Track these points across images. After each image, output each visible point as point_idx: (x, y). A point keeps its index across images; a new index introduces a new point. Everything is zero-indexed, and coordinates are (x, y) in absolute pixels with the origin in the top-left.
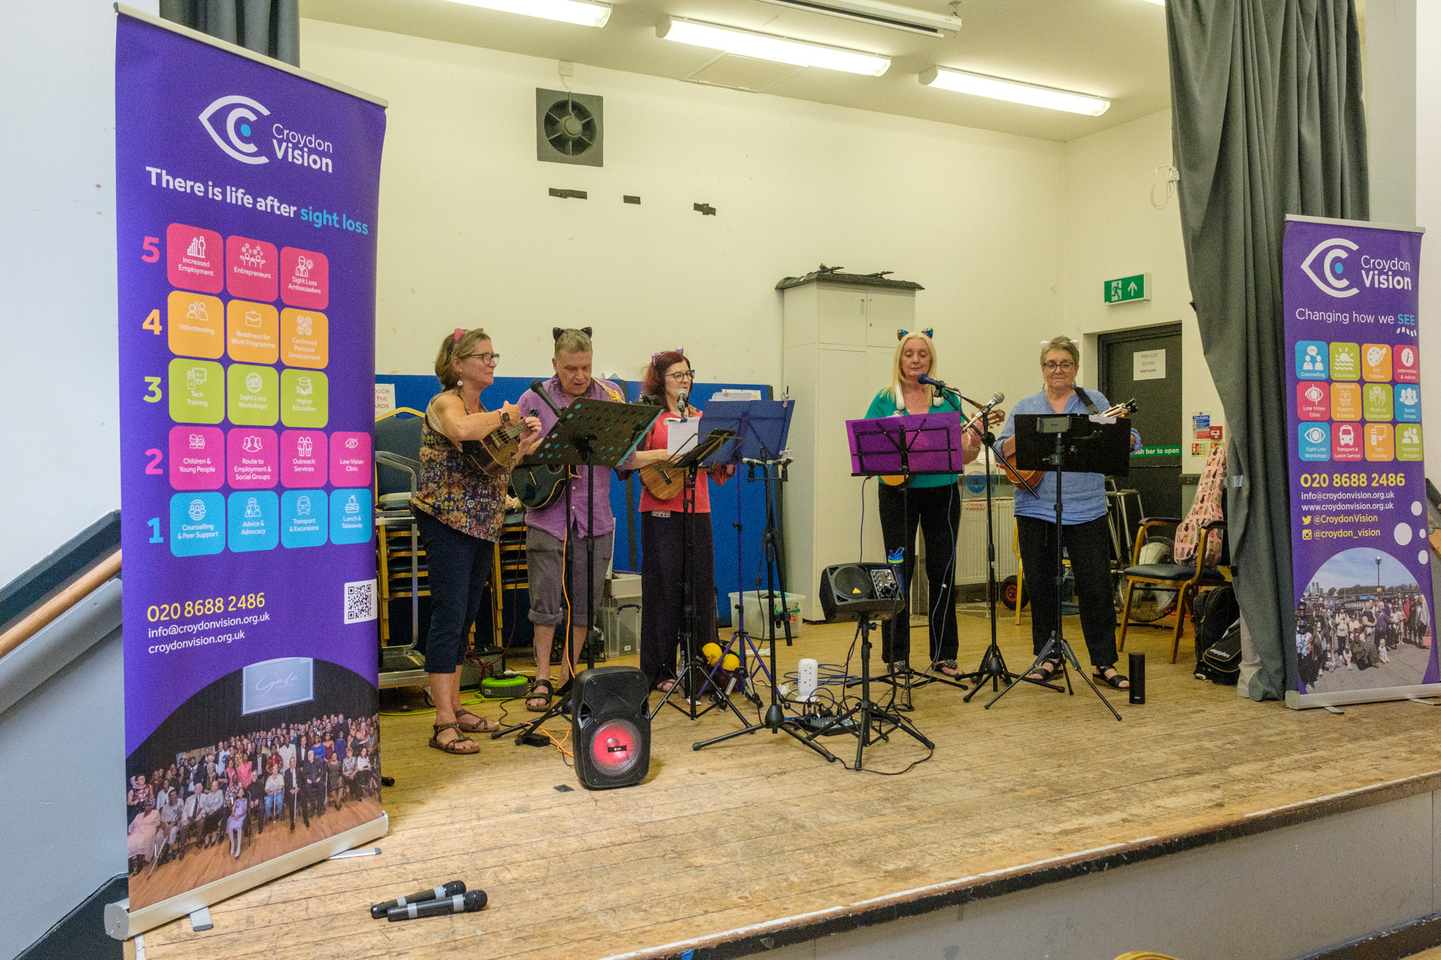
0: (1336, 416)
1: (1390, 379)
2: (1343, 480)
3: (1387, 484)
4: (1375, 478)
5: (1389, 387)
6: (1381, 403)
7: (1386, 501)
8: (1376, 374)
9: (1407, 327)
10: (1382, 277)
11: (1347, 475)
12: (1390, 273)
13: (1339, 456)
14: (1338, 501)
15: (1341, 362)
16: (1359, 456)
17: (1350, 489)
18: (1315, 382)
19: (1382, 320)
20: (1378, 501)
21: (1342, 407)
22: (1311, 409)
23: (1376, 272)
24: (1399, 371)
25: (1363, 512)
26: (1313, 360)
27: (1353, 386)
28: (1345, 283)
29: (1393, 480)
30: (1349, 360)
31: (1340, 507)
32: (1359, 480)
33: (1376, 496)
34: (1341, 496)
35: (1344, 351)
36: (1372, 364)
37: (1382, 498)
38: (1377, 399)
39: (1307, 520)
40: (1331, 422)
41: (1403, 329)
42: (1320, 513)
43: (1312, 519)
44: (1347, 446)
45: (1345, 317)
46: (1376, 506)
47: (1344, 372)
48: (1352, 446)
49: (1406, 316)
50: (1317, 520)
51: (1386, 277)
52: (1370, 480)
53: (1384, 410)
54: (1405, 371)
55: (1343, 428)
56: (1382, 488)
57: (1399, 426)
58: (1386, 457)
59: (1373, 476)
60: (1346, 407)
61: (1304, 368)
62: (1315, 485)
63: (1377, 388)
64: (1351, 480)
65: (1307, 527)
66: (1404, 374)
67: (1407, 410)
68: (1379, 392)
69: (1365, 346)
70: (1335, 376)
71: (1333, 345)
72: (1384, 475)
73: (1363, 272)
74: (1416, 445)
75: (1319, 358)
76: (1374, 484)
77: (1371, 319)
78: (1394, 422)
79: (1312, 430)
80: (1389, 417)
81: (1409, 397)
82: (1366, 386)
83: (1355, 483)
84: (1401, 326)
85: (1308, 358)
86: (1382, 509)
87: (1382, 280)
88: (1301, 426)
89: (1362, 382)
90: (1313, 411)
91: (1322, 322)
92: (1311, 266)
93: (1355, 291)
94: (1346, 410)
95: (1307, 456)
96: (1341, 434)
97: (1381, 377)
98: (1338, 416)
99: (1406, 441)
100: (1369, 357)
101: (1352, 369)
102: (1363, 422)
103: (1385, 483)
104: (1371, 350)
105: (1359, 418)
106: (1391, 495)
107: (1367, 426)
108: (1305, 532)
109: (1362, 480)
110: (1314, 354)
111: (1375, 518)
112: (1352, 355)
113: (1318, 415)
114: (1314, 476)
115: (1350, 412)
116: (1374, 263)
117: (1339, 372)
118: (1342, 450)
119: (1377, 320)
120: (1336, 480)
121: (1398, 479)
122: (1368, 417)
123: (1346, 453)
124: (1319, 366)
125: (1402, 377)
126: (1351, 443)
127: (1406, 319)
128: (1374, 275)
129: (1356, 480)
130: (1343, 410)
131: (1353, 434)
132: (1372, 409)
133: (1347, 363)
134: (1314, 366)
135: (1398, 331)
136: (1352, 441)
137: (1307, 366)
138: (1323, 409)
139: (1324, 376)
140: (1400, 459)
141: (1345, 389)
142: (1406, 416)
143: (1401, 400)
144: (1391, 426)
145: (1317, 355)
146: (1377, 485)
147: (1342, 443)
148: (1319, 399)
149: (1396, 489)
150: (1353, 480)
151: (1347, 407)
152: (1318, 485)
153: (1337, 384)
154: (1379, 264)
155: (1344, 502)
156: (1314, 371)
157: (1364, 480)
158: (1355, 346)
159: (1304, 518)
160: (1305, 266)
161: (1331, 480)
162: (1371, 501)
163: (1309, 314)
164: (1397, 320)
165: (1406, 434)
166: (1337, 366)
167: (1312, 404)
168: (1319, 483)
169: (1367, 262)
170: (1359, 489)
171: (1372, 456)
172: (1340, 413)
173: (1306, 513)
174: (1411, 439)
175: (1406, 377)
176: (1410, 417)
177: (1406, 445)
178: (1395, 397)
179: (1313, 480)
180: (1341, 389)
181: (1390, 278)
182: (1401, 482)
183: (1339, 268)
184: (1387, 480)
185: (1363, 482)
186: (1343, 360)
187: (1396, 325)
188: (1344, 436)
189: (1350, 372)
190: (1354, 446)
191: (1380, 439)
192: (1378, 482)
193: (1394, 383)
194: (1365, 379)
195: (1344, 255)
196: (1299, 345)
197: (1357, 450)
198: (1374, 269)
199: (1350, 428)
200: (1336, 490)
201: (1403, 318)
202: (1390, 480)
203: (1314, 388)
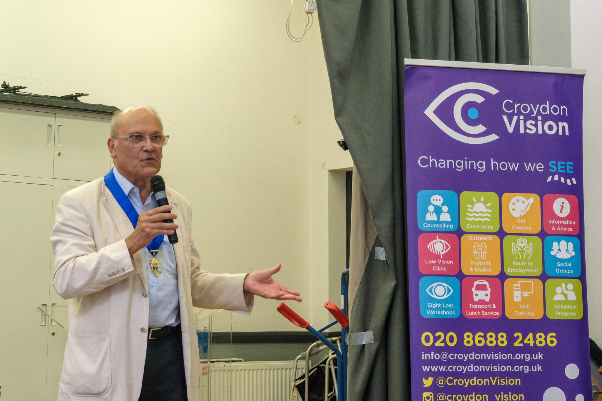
0: (467, 270)
1: (538, 230)
2: (477, 339)
3: (535, 344)
4: (518, 337)
5: (538, 240)
6: (527, 256)
7: (532, 363)
8: (521, 225)
9: (560, 175)
10: (529, 123)
11: (482, 334)
12: (540, 118)
13: (472, 313)
14: (469, 362)
15: (475, 212)
16: (497, 313)
17: (486, 349)
18: (442, 234)
19: (529, 167)
20: (522, 362)
21: (475, 260)
22: (434, 262)
23: (522, 117)
24: (550, 222)
25: (502, 375)
26: (438, 211)
27: (490, 238)
28: (481, 128)
29: (542, 339)
30: (485, 210)
31: (472, 368)
32: (497, 339)
33: (519, 357)
34: (473, 356)
35: (478, 201)
36: (516, 214)
37: (528, 359)
38: (522, 252)
39: (428, 382)
40: (461, 276)
41: (556, 178)
42: (445, 375)
43: (434, 381)
44: (482, 302)
45: (481, 165)
46: (518, 369)
47: (480, 223)
48: (487, 303)
49: (559, 163)
50: (441, 382)
51: (534, 123)
52: (511, 339)
53: (531, 264)
54: (558, 222)
55: (476, 283)
56: (526, 349)
57: (549, 282)
58: (535, 315)
59: (516, 335)
60: (480, 260)
61: (427, 219)
62: (438, 344)
63: (522, 242)
64: (486, 339)
65: (428, 390)
66: (556, 226)
67: (559, 264)
68: (524, 245)
69: (506, 196)
70: (465, 227)
71: (465, 195)
72: (531, 335)
73: (505, 118)
74: (572, 303)
75: (445, 208)
76: (516, 344)
77: (514, 167)
78: (544, 277)
79: (435, 285)
80: (538, 272)
81: (563, 249)
82: (506, 239)
83: (491, 342)
84: (553, 174)
85: (431, 208)
86: (527, 371)
87: (528, 125)
88: (422, 281)
89: (501, 234)
90: (437, 264)
91: (451, 170)
92: (437, 112)
93: (493, 137)
94: (481, 263)
95: (429, 312)
96: (474, 289)
97: (529, 229)
98: (471, 270)
99: (558, 297)
100: (511, 207)
101: (489, 220)
102: (503, 277)
103: (532, 343)
104: (514, 200)
105: (497, 272)
106: (540, 356)
107: (507, 282)
108: (425, 395)
109: (502, 339)
110: (439, 204)
111: (517, 381)
112: (489, 205)
113: (444, 269)
114: (437, 334)
115: (486, 267)
116: (519, 108)
117: (473, 223)
118: (475, 306)
119: (522, 167)
120: (466, 339)
121: (549, 339)
122: (508, 271)
123: (480, 310)
124: (446, 217)
125: (554, 229)
126: (487, 299)
127: (560, 167)
128: (518, 120)
129: (493, 339)
130: (477, 263)
131: (489, 289)
132: (514, 263)
133: (484, 213)
134: (438, 217)
135: (549, 179)
136: (489, 297)
137: (431, 217)
138: (451, 262)
139: (451, 227)
140: (550, 316)
141: (480, 242)
142: (558, 271)
143: (553, 253)
144: (539, 282)
145: (442, 205)
146: (521, 345)
147: (476, 299)
148: (444, 252)
149: (545, 350)
150: (489, 339)
151: (484, 260)
152: (443, 345)
153: (470, 236)
154: (525, 109)
155: (476, 362)
156: (438, 222)
157: (504, 339)
158: (494, 196)
159: (424, 380)
160: (430, 112)
161: (461, 339)
162: (513, 363)
163: (433, 163)
164: (547, 167)
165: (558, 290)
166: (470, 217)
167: (436, 257)
168: (444, 341)
169: (509, 106)
170: (497, 349)
171: (512, 314)
172: (474, 266)
173: (427, 375)
174: (566, 296)
175: (559, 228)
176: (564, 271)
177: (559, 302)
178: (545, 251)
179: (436, 339)
180: (476, 241)
181: (540, 123)
182: (552, 342)
183: (473, 114)
184: (535, 339)
185: (502, 342)
186: (478, 211)
187: (547, 172)
188: (478, 292)
189: (486, 223)
190: (491, 302)
191: (526, 294)
192: (522, 342)
193: (543, 235)
194: (506, 229)
195: (479, 99)
196: (421, 194)
197: (494, 306)
198: (519, 113)
199: (487, 283)
200: (468, 350)
201: (556, 165)
202: (539, 339)
203: (438, 240)
